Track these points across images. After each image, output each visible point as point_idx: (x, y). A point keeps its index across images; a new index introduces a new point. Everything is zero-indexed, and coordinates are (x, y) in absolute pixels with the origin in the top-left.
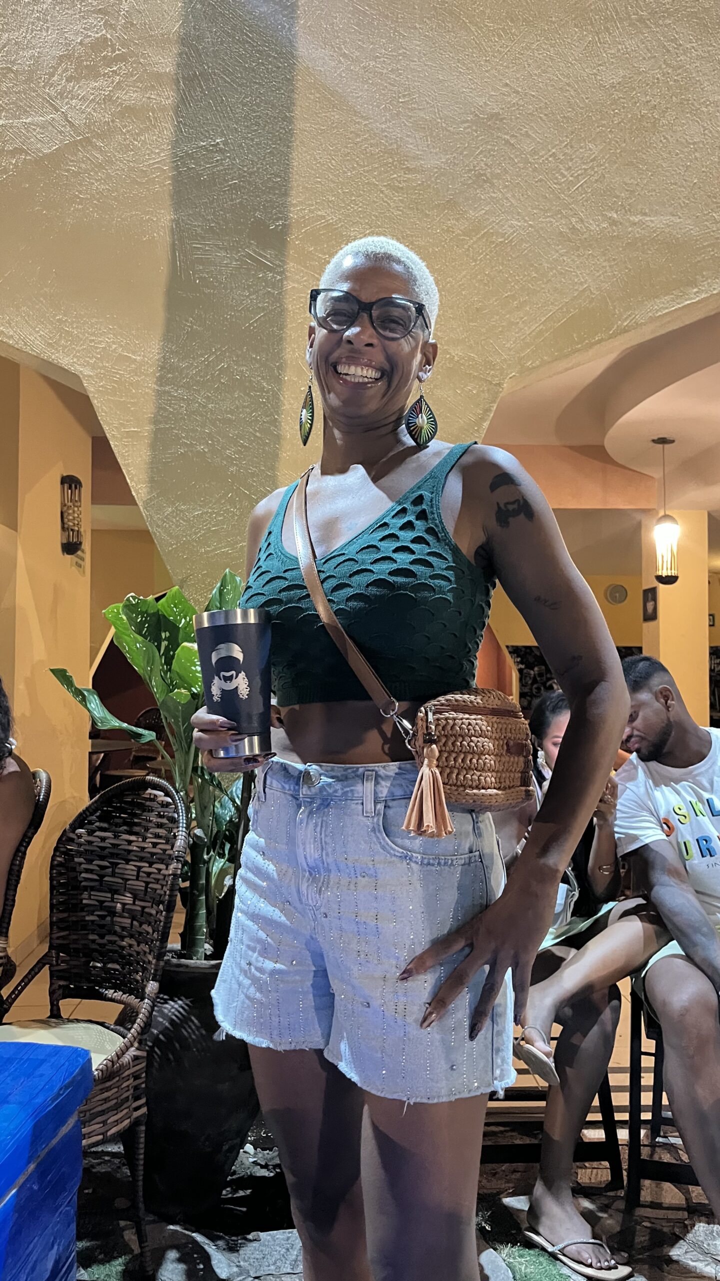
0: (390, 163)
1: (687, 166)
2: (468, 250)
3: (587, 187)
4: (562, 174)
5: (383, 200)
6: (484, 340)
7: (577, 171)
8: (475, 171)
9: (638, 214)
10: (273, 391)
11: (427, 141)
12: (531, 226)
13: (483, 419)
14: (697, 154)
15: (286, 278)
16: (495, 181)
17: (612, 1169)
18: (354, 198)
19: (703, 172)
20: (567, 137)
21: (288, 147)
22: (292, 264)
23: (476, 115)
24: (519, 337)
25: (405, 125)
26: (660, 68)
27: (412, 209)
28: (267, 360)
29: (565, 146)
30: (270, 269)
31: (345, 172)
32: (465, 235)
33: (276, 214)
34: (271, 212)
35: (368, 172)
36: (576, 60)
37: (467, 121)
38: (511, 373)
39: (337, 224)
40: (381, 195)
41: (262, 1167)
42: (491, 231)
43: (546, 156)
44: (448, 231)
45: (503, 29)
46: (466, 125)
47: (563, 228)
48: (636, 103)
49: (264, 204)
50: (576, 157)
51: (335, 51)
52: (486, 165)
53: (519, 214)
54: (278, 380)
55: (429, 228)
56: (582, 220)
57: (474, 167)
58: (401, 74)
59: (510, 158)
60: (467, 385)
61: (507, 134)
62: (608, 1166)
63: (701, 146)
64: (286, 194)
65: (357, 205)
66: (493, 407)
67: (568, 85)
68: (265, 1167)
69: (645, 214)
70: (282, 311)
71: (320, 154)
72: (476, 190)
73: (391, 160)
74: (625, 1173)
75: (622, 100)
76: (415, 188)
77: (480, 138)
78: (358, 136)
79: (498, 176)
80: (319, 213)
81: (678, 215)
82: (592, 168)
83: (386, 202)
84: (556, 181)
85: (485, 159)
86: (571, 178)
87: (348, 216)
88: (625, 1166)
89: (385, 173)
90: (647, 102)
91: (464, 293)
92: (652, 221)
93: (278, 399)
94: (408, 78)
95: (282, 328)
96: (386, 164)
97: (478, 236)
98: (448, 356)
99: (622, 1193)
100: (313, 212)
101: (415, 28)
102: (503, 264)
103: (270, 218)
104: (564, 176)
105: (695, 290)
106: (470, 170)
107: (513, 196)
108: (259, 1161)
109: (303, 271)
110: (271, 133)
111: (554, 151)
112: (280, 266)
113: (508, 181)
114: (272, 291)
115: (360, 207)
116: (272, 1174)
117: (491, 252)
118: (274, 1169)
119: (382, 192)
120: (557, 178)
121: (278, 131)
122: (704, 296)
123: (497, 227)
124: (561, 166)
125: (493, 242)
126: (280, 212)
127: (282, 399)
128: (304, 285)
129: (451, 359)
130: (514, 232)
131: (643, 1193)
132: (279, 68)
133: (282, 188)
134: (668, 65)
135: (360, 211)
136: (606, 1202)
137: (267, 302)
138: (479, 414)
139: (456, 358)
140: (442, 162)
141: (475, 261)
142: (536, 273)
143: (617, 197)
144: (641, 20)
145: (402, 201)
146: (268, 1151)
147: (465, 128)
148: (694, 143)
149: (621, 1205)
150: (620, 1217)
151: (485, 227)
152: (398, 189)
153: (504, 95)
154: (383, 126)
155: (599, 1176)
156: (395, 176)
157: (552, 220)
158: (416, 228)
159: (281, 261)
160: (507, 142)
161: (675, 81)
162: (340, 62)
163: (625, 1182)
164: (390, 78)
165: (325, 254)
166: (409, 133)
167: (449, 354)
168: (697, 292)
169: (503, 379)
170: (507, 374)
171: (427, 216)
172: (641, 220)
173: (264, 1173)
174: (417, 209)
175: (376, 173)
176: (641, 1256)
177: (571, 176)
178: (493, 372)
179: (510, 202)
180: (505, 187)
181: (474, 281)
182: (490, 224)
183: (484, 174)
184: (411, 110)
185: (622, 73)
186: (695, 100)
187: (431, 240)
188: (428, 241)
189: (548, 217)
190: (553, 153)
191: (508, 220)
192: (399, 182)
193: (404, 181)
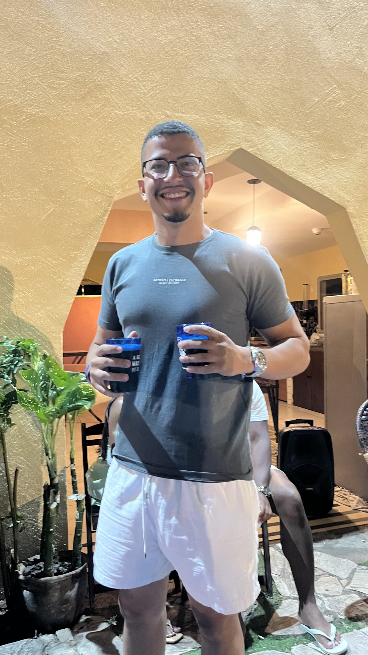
0: (49, 74)
1: (203, 90)
2: (93, 125)
3: (154, 96)
5: (45, 94)
6: (103, 173)
7: (149, 87)
9: (179, 113)
11: (69, 63)
12: (126, 114)
13: (104, 215)
14: (207, 84)
16: (106, 89)
18: (29, 91)
19: (210, 93)
20: (143, 69)
23: (95, 52)
24: (122, 172)
25: (56, 53)
26: (189, 36)
29: (142, 73)
31: (23, 76)
32: (91, 117)
35: (36, 77)
36: (146, 28)
37: (90, 55)
38: (118, 191)
39: (20, 105)
40: (45, 91)
42: (105, 115)
44: (82, 114)
45: (108, 7)
47: (142, 117)
48: (177, 54)
50: (148, 80)
52: (101, 79)
53: (119, 107)
55: (72, 111)
56: (151, 114)
57: (95, 80)
58: (53, 25)
59: (114, 77)
60: (95, 197)
61: (112, 64)
63: (209, 79)
65: (31, 95)
66: (109, 209)
67: (143, 41)
69: (183, 113)
71: (8, 65)
72: (96, 92)
75: (170, 52)
76: (62, 89)
77: (98, 65)
78: (30, 57)
79: (107, 86)
80: (10, 98)
81: (198, 114)
82: (156, 86)
83: (47, 95)
85: (100, 76)
86: (145, 91)
87: (26, 101)
90: (183, 54)
92: (186, 117)
97: (99, 117)
102: (112, 134)
104: (142, 89)
106: (93, 82)
107: (116, 98)
111: (136, 75)
113: (113, 89)
115: (33, 97)
117: (106, 126)
118: (5, 610)
119: (45, 89)
120: (138, 90)
123: (108, 113)
124: (140, 84)
125: (106, 122)
128: (2, 138)
129: (86, 183)
130: (117, 117)
134: (193, 35)
135: (33, 99)
138: (102, 212)
139: (89, 183)
140: (78, 76)
141: (97, 131)
142: (129, 139)
143: (169, 103)
144: (179, 9)
147: (89, 58)
148: (205, 78)
151: (102, 113)
152: (53, 88)
153: (110, 42)
154: (44, 53)
156: (52, 81)
157: (137, 112)
160: (112, 68)
161: (196, 44)
162: (18, 15)
164: (47, 27)
165: (14, 121)
166: (59, 58)
167: (85, 180)
169: (114, 194)
170: (116, 192)
171: (70, 105)
172: (181, 116)
174: (65, 100)
175: (41, 78)
177: (146, 89)
178: (108, 191)
179: (115, 101)
180: (112, 92)
181: (97, 142)
182: (105, 112)
183: (101, 85)
184: (59, 45)
185: (170, 37)
186: (206, 55)
187: (73, 118)
188: (72, 119)
189: (134, 110)
190: (136, 77)
191: (114, 110)
192: (54, 84)
193: (57, 84)
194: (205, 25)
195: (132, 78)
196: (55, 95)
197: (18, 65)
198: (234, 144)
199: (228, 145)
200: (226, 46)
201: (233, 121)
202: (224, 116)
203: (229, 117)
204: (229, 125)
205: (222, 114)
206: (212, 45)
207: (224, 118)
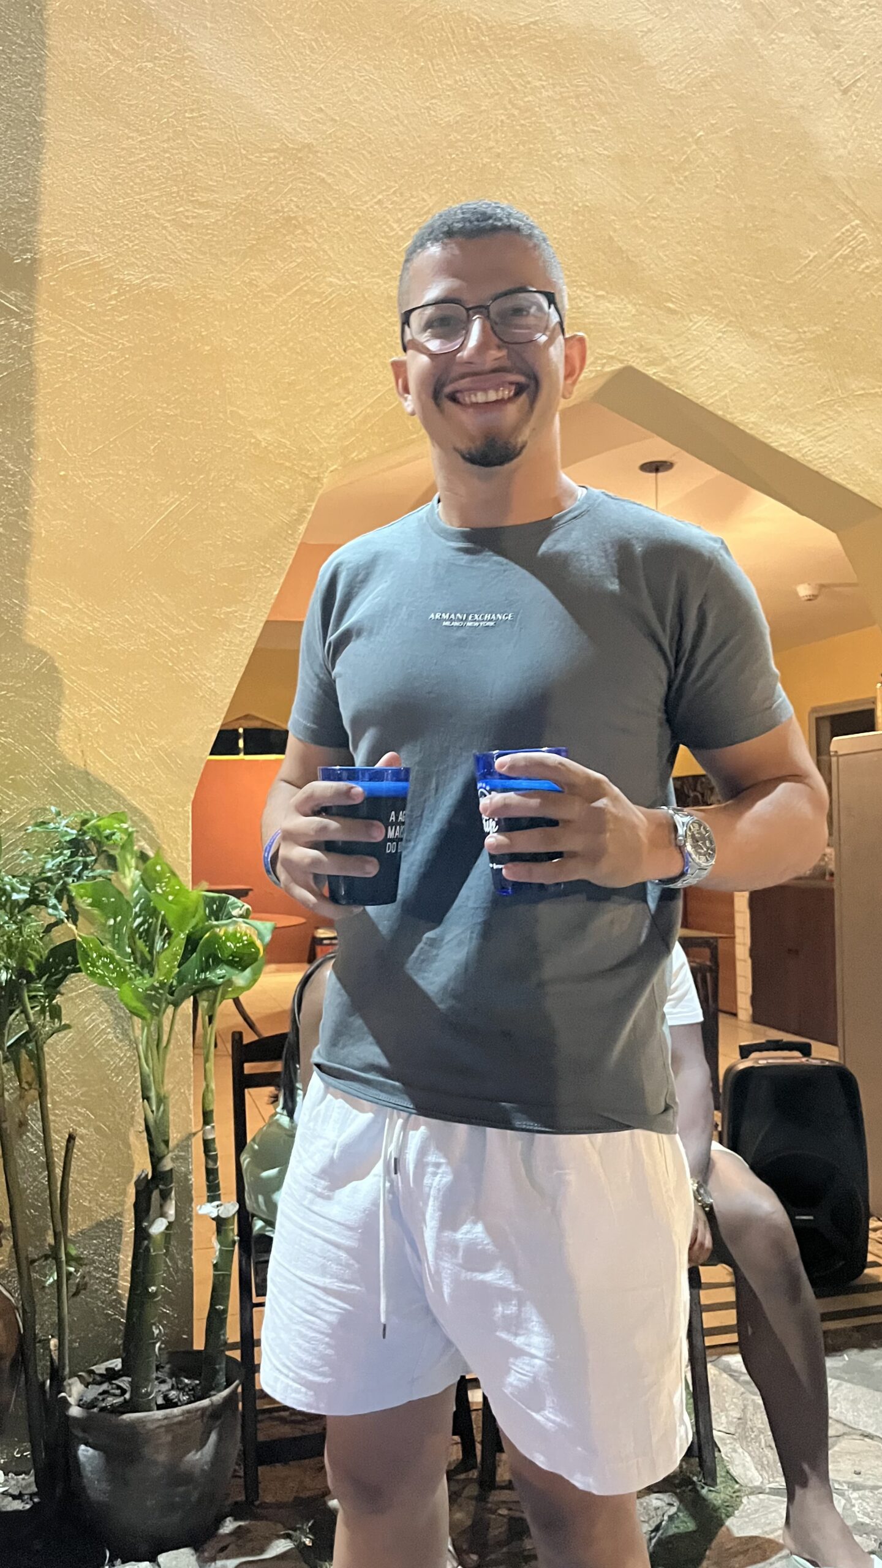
0: (174, 193)
2: (276, 310)
4: (390, 226)
5: (166, 239)
6: (298, 422)
7: (409, 223)
8: (284, 212)
10: (23, 475)
11: (222, 169)
12: (353, 286)
13: (298, 521)
15: (37, 328)
16: (308, 227)
17: (464, 1443)
18: (127, 233)
20: (396, 182)
21: (38, 160)
22: (45, 311)
23: (284, 143)
24: (341, 421)
25: (194, 146)
26: (504, 108)
27: (204, 253)
28: (12, 433)
29: (394, 192)
30: (17, 316)
31: (115, 199)
32: (272, 291)
33: (21, 244)
34: (15, 242)
35: (146, 201)
36: (405, 88)
37: (273, 151)
38: (333, 465)
39: (105, 264)
40: (164, 232)
41: (14, 1497)
42: (305, 288)
44: (250, 284)
45: (316, 40)
46: (272, 155)
48: (476, 148)
49: (6, 230)
50: (406, 207)
51: (100, 45)
52: (297, 206)
53: (338, 270)
54: (27, 460)
55: (226, 279)
57: (283, 207)
58: (187, 83)
59: (327, 202)
60: (278, 478)
61: (322, 171)
62: (459, 1440)
64: (34, 219)
65: (132, 242)
66: (310, 506)
67: (397, 118)
68: (19, 1497)
70: (33, 371)
71: (81, 172)
72: (285, 235)
73: (175, 189)
74: (479, 1447)
75: (461, 144)
76: (206, 227)
77: (289, 173)
78: (132, 154)
79: (311, 221)
80: (82, 248)
83: (171, 242)
84: (383, 234)
86: (401, 233)
87: (118, 255)
88: (478, 1437)
89: (169, 204)
90: (490, 148)
91: (271, 362)
93: (30, 485)
94: (196, 88)
95: (32, 393)
96: (170, 194)
97: (289, 294)
98: (253, 441)
99: (474, 1474)
100: (72, 246)
101: (205, 27)
102: (319, 331)
103: (15, 249)
104: (392, 229)
106: (277, 211)
107: (332, 248)
108: (10, 1491)
109: (59, 321)
110: (14, 140)
111: (380, 197)
112: (29, 312)
113: (324, 229)
114: (19, 345)
115: (136, 245)
116: (28, 1507)
117: (305, 314)
118: (31, 1499)
119: (165, 228)
120: (384, 231)
121: (25, 138)
123: (311, 284)
124: (389, 216)
125: (307, 303)
126: (29, 243)
127: (34, 485)
128: (62, 340)
129: (257, 444)
130: (333, 292)
132: (25, 59)
133: (29, 211)
135: (136, 250)
137: (11, 359)
138: (295, 515)
139: (263, 444)
140: (242, 198)
141: (286, 324)
144: (482, 46)
146: (23, 1475)
147: (270, 158)
151: (297, 284)
152: (185, 227)
153: (318, 122)
154: (166, 145)
156: (181, 209)
157: (380, 281)
158: (210, 278)
159: (31, 306)
160: (323, 180)
162: (108, 59)
164: (173, 86)
166: (199, 158)
167: (255, 437)
169: (323, 472)
170: (327, 468)
171: (224, 263)
173: (17, 1505)
174: (211, 254)
175: (156, 204)
177: (402, 229)
178: (309, 464)
179: (327, 254)
180: (321, 236)
181: (285, 349)
182: (304, 279)
183: (295, 218)
184: (201, 128)
185: (461, 110)
186: (544, 151)
187: (229, 294)
188: (225, 295)
189: (374, 277)
190: (380, 200)
191: (325, 277)
192: (187, 218)
193: (194, 217)
194: (544, 83)
195: (370, 203)
196: (190, 242)
197: (103, 171)
198: (612, 357)
199: (597, 358)
200: (594, 131)
201: (609, 302)
202: (588, 292)
203: (601, 293)
204: (600, 311)
205: (583, 286)
206: (560, 128)
207: (588, 295)
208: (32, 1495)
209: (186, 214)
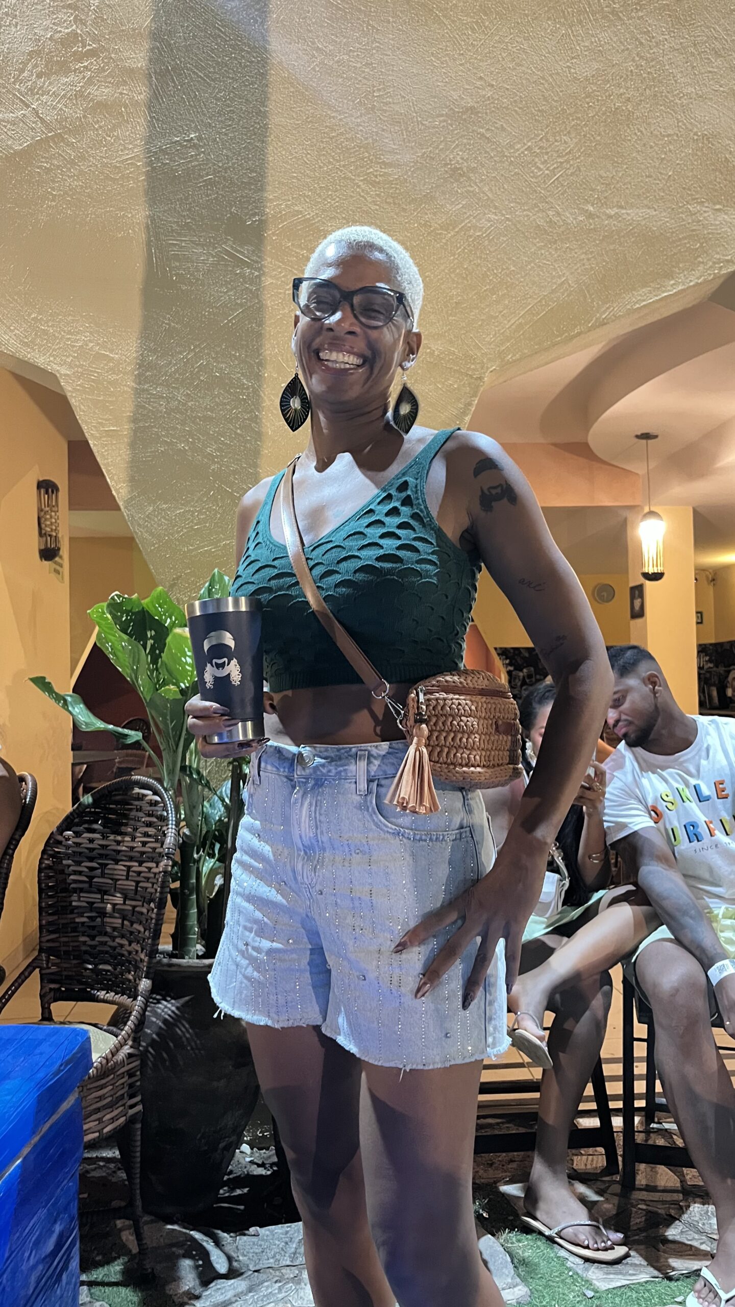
0: (366, 158)
1: (663, 159)
2: (446, 244)
3: (563, 180)
4: (538, 168)
5: (360, 195)
6: (464, 334)
7: (553, 164)
8: (451, 165)
9: (614, 207)
10: (254, 388)
11: (403, 135)
12: (508, 219)
13: (464, 413)
14: (672, 147)
15: (264, 274)
16: (471, 175)
17: (607, 1154)
18: (330, 193)
19: (678, 164)
20: (542, 130)
21: (263, 142)
22: (269, 260)
23: (451, 109)
24: (499, 330)
25: (380, 119)
26: (633, 60)
27: (389, 203)
28: (246, 356)
29: (541, 140)
30: (248, 265)
31: (320, 167)
32: (443, 230)
33: (252, 210)
34: (247, 208)
35: (344, 166)
36: (549, 53)
37: (442, 115)
38: (492, 366)
39: (314, 219)
40: (358, 189)
41: (259, 1166)
42: (469, 225)
43: (522, 150)
44: (425, 225)
45: (477, 23)
46: (442, 119)
47: (540, 221)
48: (610, 96)
49: (240, 200)
50: (551, 151)
51: (308, 45)
52: (462, 159)
53: (496, 208)
54: (258, 377)
55: (406, 223)
56: (558, 214)
57: (451, 160)
59: (486, 152)
60: (448, 379)
61: (482, 128)
62: (604, 1153)
63: (675, 138)
64: (262, 189)
65: (334, 200)
66: (474, 401)
67: (543, 78)
68: (262, 1165)
69: (621, 207)
70: (260, 308)
71: (295, 148)
72: (452, 183)
73: (366, 155)
74: (620, 1159)
75: (596, 93)
76: (391, 182)
77: (456, 132)
78: (333, 130)
79: (473, 170)
80: (296, 208)
81: (653, 208)
82: (567, 161)
83: (363, 197)
84: (532, 175)
85: (461, 153)
86: (547, 172)
87: (324, 211)
88: (620, 1152)
89: (362, 167)
90: (621, 94)
91: (442, 287)
92: (628, 214)
93: (259, 396)
94: (381, 72)
95: (260, 324)
96: (363, 159)
97: (456, 230)
98: (428, 350)
99: (618, 1178)
100: (290, 208)
101: (389, 22)
102: (481, 258)
103: (246, 214)
104: (540, 169)
105: (672, 282)
106: (446, 165)
107: (491, 190)
108: (255, 1160)
109: (280, 267)
110: (245, 128)
111: (529, 144)
112: (257, 262)
113: (484, 175)
114: (251, 287)
115: (337, 202)
116: (269, 1173)
117: (469, 245)
118: (271, 1168)
119: (359, 186)
120: (533, 172)
121: (252, 126)
122: (680, 288)
123: (474, 221)
124: (537, 160)
125: (471, 236)
126: (256, 208)
127: (263, 395)
128: (282, 281)
129: (432, 353)
130: (492, 226)
131: (638, 1178)
132: (252, 62)
133: (258, 183)
134: (642, 57)
135: (337, 206)
136: (603, 1187)
137: (245, 299)
138: (461, 409)
139: (437, 353)
140: (418, 156)
141: (454, 255)
142: (514, 266)
143: (593, 190)
144: (614, 12)
145: (378, 195)
146: (264, 1151)
147: (440, 122)
148: (669, 136)
149: (617, 1188)
150: (616, 1200)
151: (463, 221)
152: (374, 184)
153: (479, 88)
154: (359, 120)
155: (595, 1162)
156: (372, 170)
157: (529, 213)
158: (394, 223)
159: (259, 257)
160: (483, 135)
161: (649, 73)
162: (314, 56)
163: (621, 1167)
164: (364, 72)
165: (302, 249)
166: (385, 127)
167: (430, 348)
168: (674, 284)
169: (484, 373)
170: (488, 368)
171: (404, 210)
172: (617, 213)
173: (261, 1171)
174: (395, 204)
175: (352, 168)
176: (637, 1237)
177: (547, 169)
178: (473, 367)
179: (487, 195)
180: (482, 181)
181: (453, 275)
182: (467, 218)
183: (461, 168)
184: (386, 104)
185: (595, 65)
186: (668, 92)
187: (409, 235)
188: (406, 236)
189: (525, 210)
190: (529, 147)
191: (485, 214)
192: (376, 176)
193: (380, 176)
194: (667, 37)
197: (312, 146)
198: (728, 261)
199: (714, 263)
200: (710, 72)
201: (726, 214)
202: (707, 207)
203: (718, 207)
204: (717, 223)
205: (703, 202)
206: (682, 72)
207: (707, 209)
208: (272, 1165)
209: (375, 173)
